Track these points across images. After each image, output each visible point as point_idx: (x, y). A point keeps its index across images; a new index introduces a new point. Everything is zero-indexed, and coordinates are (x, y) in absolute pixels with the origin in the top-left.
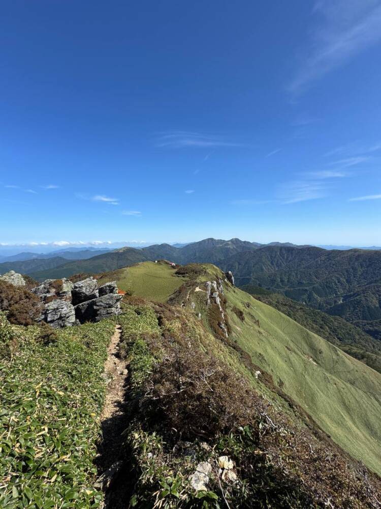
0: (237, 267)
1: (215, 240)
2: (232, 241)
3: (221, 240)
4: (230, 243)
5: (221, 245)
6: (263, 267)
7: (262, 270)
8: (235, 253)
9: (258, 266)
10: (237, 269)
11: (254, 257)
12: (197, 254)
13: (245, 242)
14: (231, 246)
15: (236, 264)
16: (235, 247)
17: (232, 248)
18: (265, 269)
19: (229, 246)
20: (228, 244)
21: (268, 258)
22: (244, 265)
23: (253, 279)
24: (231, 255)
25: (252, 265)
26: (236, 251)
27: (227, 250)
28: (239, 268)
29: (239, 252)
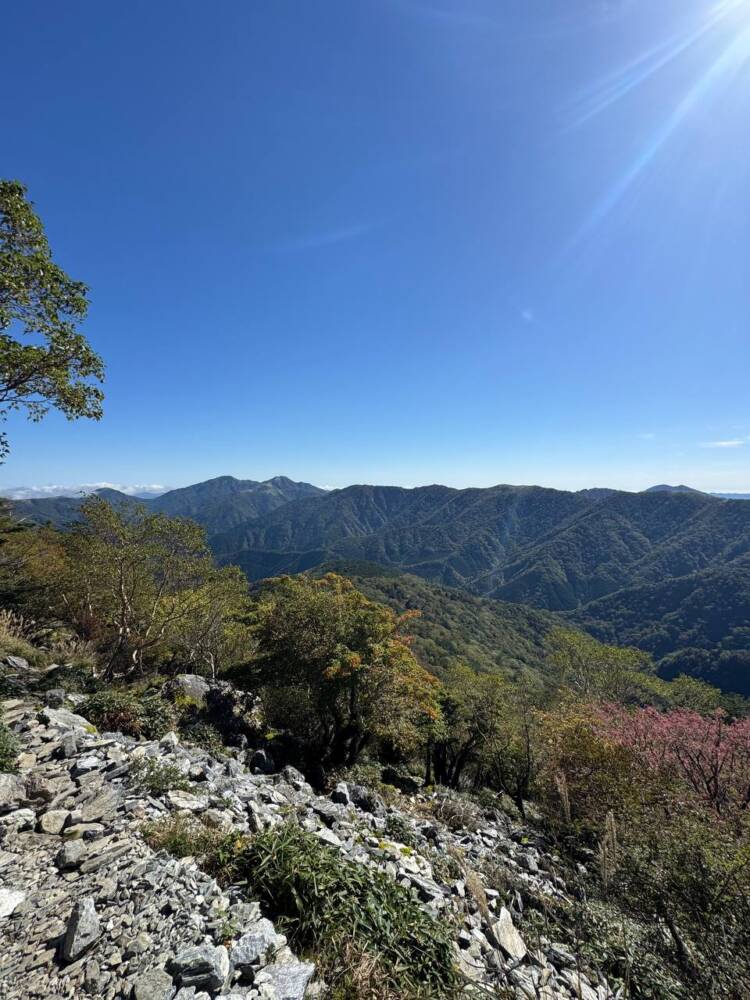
0: (290, 532)
1: (237, 481)
2: (273, 481)
4: (269, 485)
5: (251, 491)
6: (346, 527)
7: (344, 533)
8: (280, 503)
9: (336, 526)
10: (290, 535)
11: (326, 507)
12: (194, 511)
13: (300, 484)
14: (271, 491)
15: (288, 525)
16: (281, 493)
17: (274, 494)
18: (349, 531)
19: (268, 492)
20: (266, 488)
21: (353, 510)
22: (304, 525)
23: (330, 552)
24: (273, 509)
25: (324, 525)
26: (285, 500)
27: (265, 499)
28: (294, 533)
29: (290, 502)
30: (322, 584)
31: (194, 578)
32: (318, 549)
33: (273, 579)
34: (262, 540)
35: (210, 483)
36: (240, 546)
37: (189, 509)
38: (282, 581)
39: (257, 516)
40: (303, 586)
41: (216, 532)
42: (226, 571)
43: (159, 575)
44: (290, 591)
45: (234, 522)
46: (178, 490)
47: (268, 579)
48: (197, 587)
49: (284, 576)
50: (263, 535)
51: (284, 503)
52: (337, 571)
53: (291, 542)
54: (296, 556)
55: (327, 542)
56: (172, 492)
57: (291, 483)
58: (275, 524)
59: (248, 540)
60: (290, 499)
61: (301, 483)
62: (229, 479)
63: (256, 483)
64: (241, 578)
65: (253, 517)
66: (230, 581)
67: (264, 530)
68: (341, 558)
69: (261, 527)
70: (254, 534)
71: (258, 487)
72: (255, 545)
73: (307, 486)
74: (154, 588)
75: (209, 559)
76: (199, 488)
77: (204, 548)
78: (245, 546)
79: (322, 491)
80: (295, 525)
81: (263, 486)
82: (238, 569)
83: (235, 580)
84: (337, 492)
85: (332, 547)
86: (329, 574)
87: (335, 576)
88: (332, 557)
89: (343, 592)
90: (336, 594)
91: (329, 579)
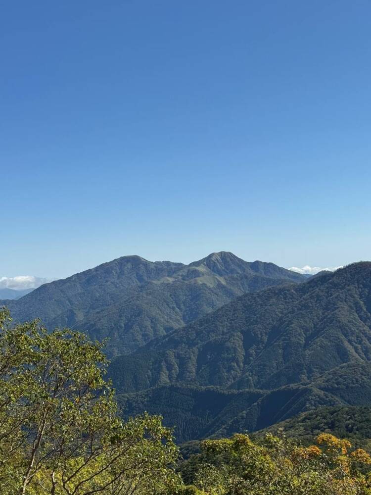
0: (241, 353)
1: (146, 264)
2: (209, 261)
3: (168, 263)
4: (202, 269)
5: (171, 280)
6: (346, 344)
7: (343, 355)
8: (221, 301)
9: (326, 342)
10: (241, 358)
11: (306, 307)
12: (80, 317)
13: (256, 265)
14: (206, 280)
15: (237, 341)
16: (223, 282)
17: (211, 285)
18: (352, 351)
19: (200, 281)
20: (196, 274)
21: (359, 310)
22: (265, 339)
23: (316, 391)
24: (210, 310)
25: (303, 342)
26: (229, 293)
27: (196, 293)
28: (247, 355)
29: (240, 298)
30: (312, 455)
31: (85, 436)
32: (293, 386)
33: (221, 442)
34: (192, 367)
35: (105, 268)
36: (155, 380)
37: (72, 315)
38: (237, 446)
39: (183, 324)
40: (274, 457)
41: (116, 354)
42: (136, 425)
43: (30, 430)
44: (253, 467)
45: (145, 335)
46: (54, 283)
47: (209, 442)
48: (92, 453)
49: (239, 436)
50: (194, 358)
51: (229, 301)
52: (332, 427)
53: (244, 372)
54: (253, 397)
55: (310, 371)
56: (44, 288)
57: (240, 263)
58: (213, 337)
59: (170, 368)
60: (239, 293)
61: (257, 262)
62: (134, 261)
63: (179, 266)
64: (164, 440)
65: (176, 326)
66: (147, 445)
67: (195, 349)
68: (341, 404)
69: (191, 344)
70: (178, 356)
71: (184, 272)
72: (180, 376)
73: (270, 267)
74: (20, 454)
75: (110, 403)
76: (87, 278)
77: (102, 382)
78: (164, 378)
79: (296, 275)
80: (249, 340)
81: (192, 270)
82: (156, 421)
83: (155, 442)
84: (324, 277)
85: (320, 381)
86: (324, 436)
87: (335, 440)
88: (322, 401)
89: (353, 474)
90: (339, 476)
91: (324, 445)
